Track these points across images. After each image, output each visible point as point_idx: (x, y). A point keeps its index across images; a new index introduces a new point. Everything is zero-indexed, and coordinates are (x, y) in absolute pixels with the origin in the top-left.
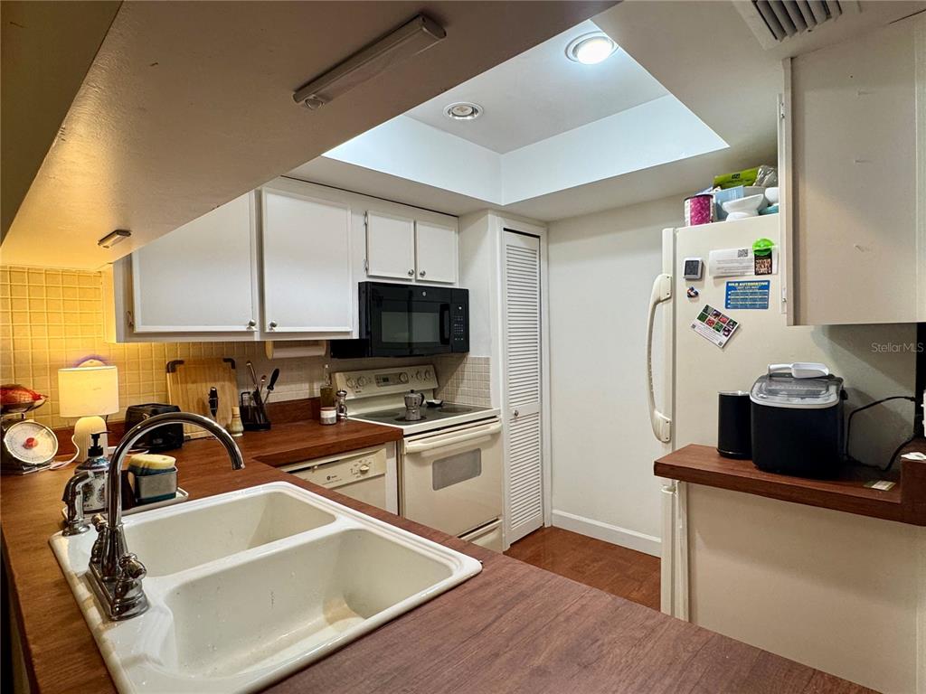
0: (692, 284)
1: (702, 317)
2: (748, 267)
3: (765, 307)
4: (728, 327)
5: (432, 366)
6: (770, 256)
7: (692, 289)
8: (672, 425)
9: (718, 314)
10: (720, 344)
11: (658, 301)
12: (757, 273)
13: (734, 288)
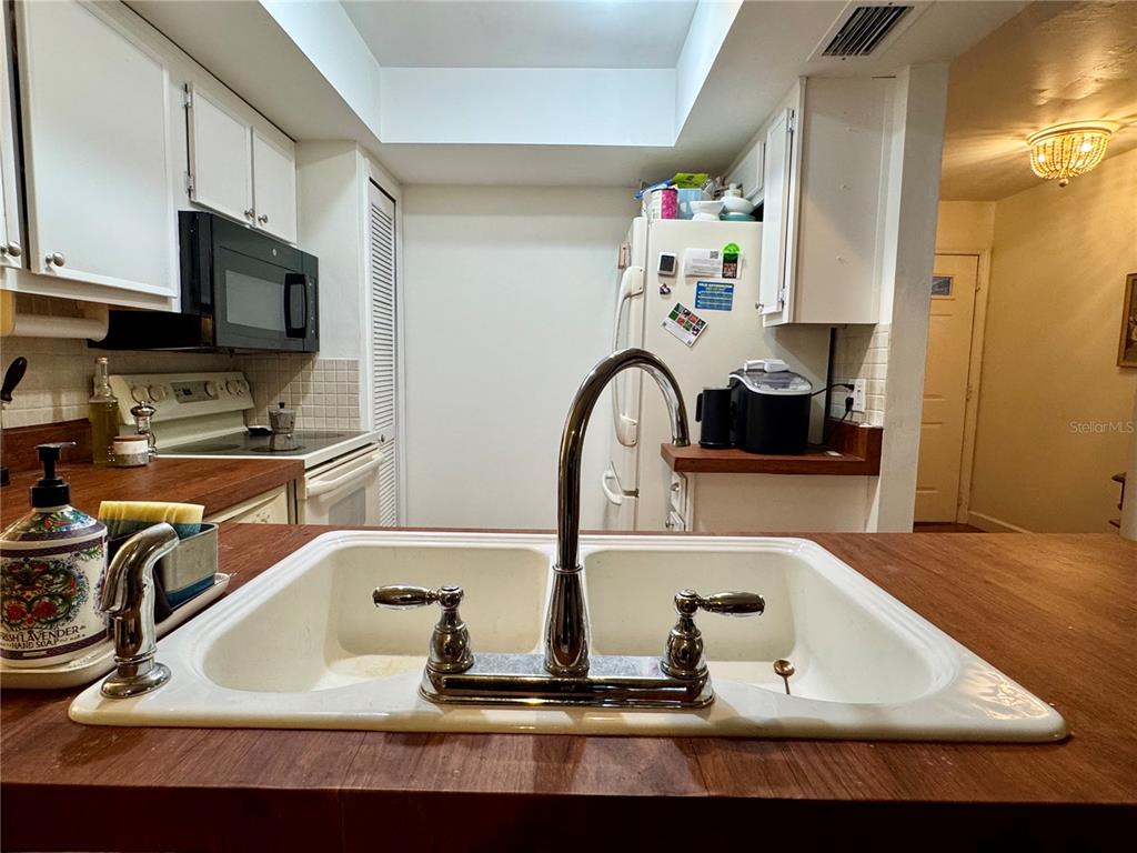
0: (665, 280)
1: (673, 316)
2: (716, 269)
3: (729, 309)
4: (697, 326)
5: (241, 373)
6: (735, 261)
7: (665, 286)
8: (638, 426)
9: (688, 314)
10: (690, 342)
11: (629, 296)
12: (724, 276)
13: (704, 288)
